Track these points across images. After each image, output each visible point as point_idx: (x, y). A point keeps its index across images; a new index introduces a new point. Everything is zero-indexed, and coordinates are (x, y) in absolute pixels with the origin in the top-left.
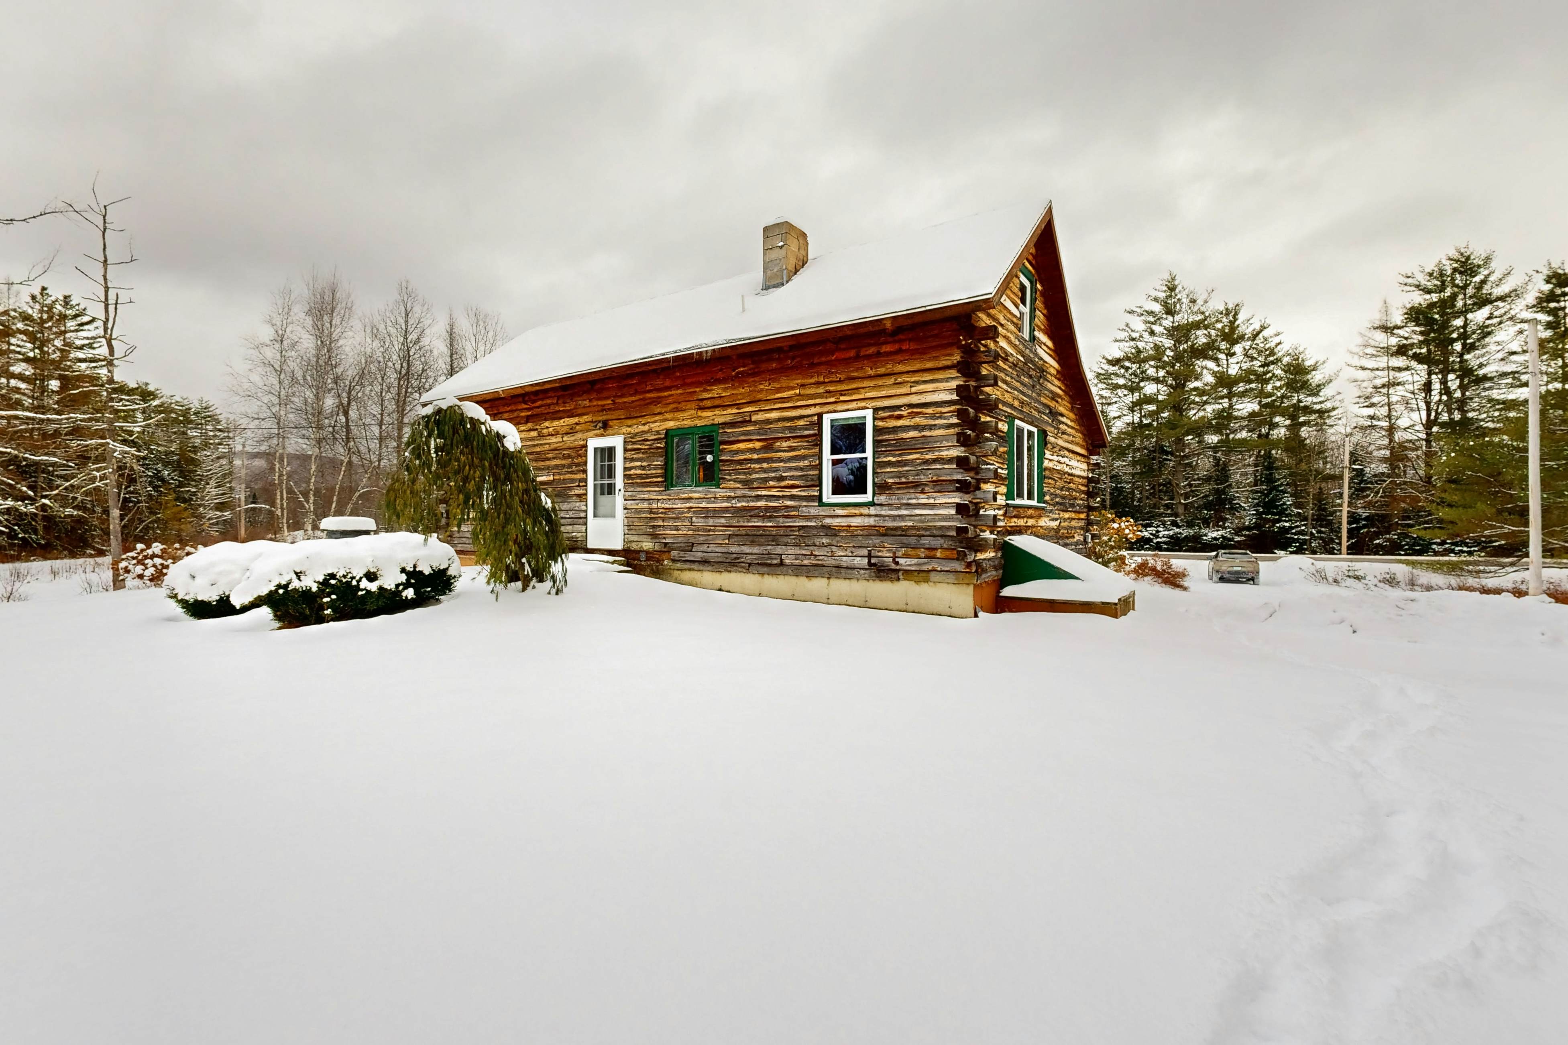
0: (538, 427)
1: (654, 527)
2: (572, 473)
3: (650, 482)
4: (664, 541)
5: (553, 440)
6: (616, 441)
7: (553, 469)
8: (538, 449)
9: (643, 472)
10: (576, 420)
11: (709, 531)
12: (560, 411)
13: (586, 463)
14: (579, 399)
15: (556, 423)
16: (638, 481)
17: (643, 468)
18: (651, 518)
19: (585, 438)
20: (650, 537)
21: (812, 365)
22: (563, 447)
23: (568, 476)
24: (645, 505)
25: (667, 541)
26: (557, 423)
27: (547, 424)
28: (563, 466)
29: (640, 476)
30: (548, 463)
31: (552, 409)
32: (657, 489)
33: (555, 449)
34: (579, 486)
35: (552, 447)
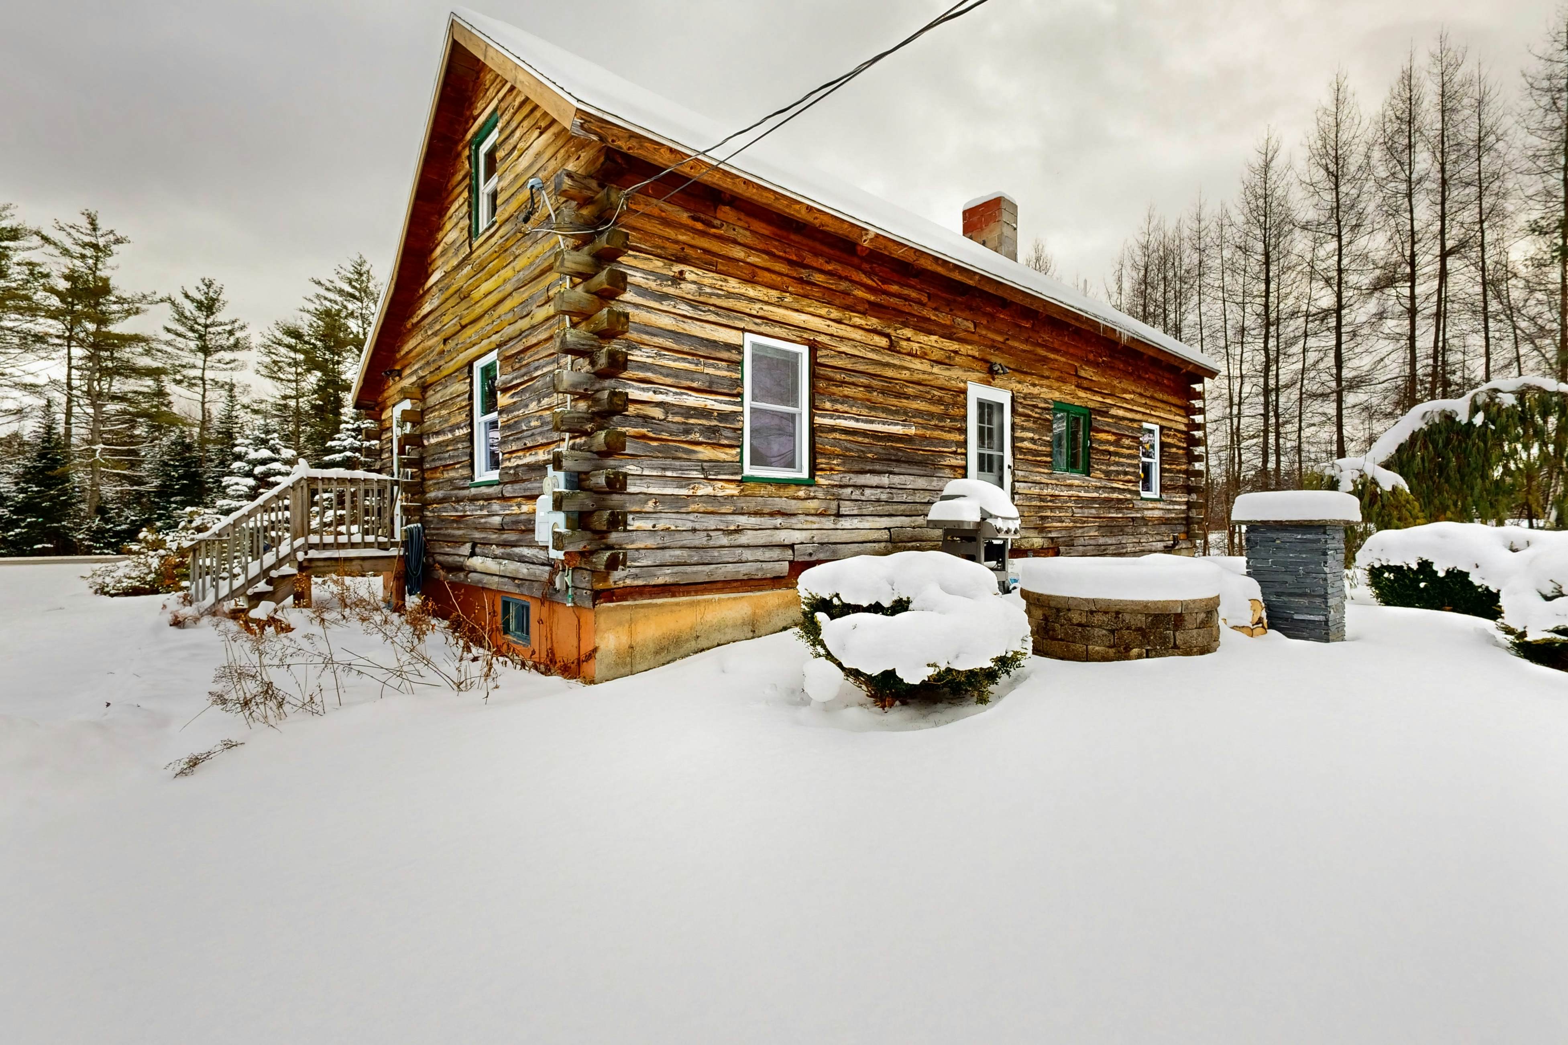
0: (893, 333)
1: (1043, 518)
2: (942, 428)
3: (1040, 461)
4: (1050, 535)
5: (916, 364)
6: (1003, 397)
7: (913, 417)
8: (889, 373)
9: (1034, 447)
10: (955, 346)
11: (1085, 522)
12: (929, 319)
13: (964, 418)
14: (959, 313)
15: (923, 338)
16: (1030, 458)
17: (1032, 440)
18: (1040, 507)
19: (964, 378)
20: (1037, 531)
21: (1140, 377)
22: (932, 383)
23: (937, 433)
24: (1036, 490)
25: (1053, 535)
26: (926, 338)
27: (908, 332)
28: (932, 415)
29: (1030, 451)
30: (905, 403)
31: (916, 309)
32: (1046, 471)
33: (918, 383)
34: (955, 453)
35: (917, 377)
